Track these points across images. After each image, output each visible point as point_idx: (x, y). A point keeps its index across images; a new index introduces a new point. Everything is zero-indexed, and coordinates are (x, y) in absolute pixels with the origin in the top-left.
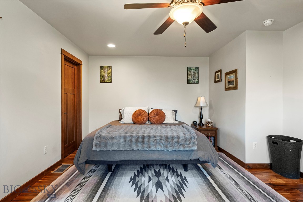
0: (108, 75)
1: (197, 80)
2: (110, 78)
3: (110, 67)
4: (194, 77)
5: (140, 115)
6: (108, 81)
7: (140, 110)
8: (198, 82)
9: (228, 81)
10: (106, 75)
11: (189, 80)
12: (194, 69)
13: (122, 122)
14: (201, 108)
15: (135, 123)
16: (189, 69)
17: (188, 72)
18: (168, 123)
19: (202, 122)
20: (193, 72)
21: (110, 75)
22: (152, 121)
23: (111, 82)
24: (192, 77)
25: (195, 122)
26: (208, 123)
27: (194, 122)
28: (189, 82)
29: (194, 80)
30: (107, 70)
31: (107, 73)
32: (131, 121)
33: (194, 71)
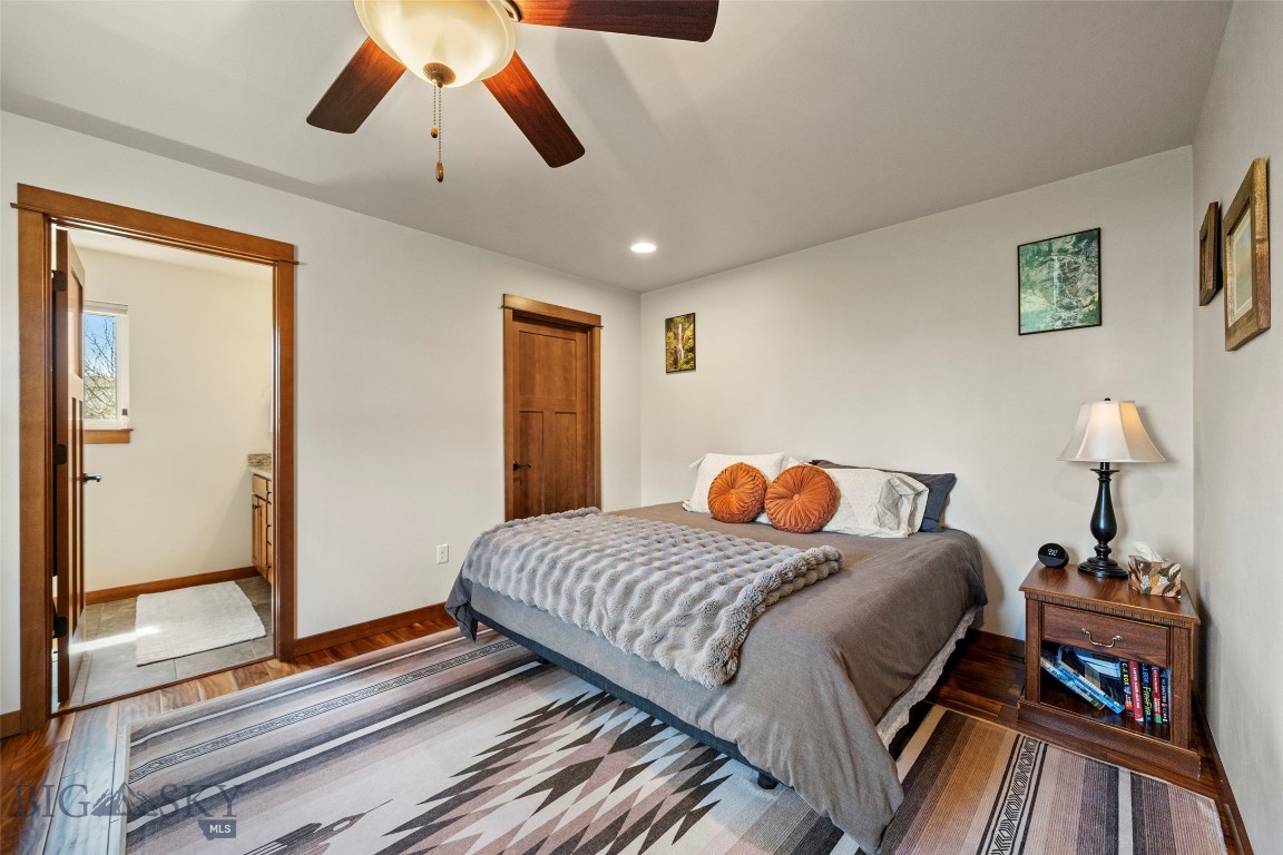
0: (686, 347)
1: (1092, 307)
2: (691, 355)
4: (1061, 293)
5: (733, 487)
6: (685, 366)
7: (739, 465)
8: (1095, 320)
10: (680, 346)
12: (1069, 246)
14: (1105, 473)
16: (1032, 254)
17: (1025, 270)
20: (1057, 265)
21: (690, 343)
23: (694, 368)
24: (1049, 297)
25: (1052, 552)
26: (1134, 565)
27: (1043, 551)
29: (1069, 308)
30: (684, 330)
31: (683, 338)
33: (1068, 259)
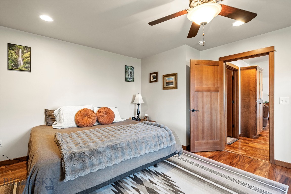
0: (25, 60)
1: (133, 79)
2: (28, 65)
3: (28, 49)
4: (130, 76)
5: (86, 115)
6: (23, 69)
7: (86, 109)
8: (133, 81)
9: (166, 82)
10: (20, 59)
11: (126, 78)
12: (131, 68)
13: (58, 127)
14: (138, 105)
15: (79, 126)
16: (127, 68)
17: (126, 70)
18: (117, 121)
19: (139, 117)
20: (130, 71)
21: (28, 60)
22: (102, 121)
23: (30, 71)
24: (129, 76)
25: (134, 118)
26: (145, 117)
28: (126, 80)
29: (131, 78)
30: (23, 53)
31: (22, 56)
32: (74, 124)
